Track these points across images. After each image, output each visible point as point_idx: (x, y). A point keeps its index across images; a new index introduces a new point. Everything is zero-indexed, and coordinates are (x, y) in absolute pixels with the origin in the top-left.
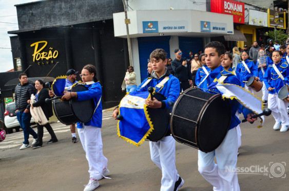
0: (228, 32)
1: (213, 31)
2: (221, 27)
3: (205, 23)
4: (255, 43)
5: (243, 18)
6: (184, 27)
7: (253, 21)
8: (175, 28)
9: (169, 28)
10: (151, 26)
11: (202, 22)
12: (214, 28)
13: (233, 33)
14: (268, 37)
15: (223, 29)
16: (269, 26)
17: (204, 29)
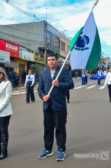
0: (6, 62)
5: (18, 54)
7: (25, 57)
15: (3, 60)
16: (34, 61)
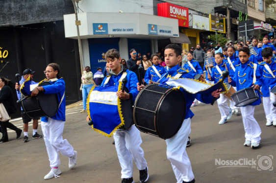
0: (174, 35)
1: (160, 34)
2: (168, 30)
3: (152, 26)
4: (198, 46)
5: (187, 22)
6: (132, 30)
7: (196, 25)
8: (124, 30)
9: (119, 30)
10: (101, 28)
11: (150, 25)
12: (161, 31)
13: (178, 36)
14: (210, 40)
15: (169, 32)
16: (211, 31)
17: (152, 32)
